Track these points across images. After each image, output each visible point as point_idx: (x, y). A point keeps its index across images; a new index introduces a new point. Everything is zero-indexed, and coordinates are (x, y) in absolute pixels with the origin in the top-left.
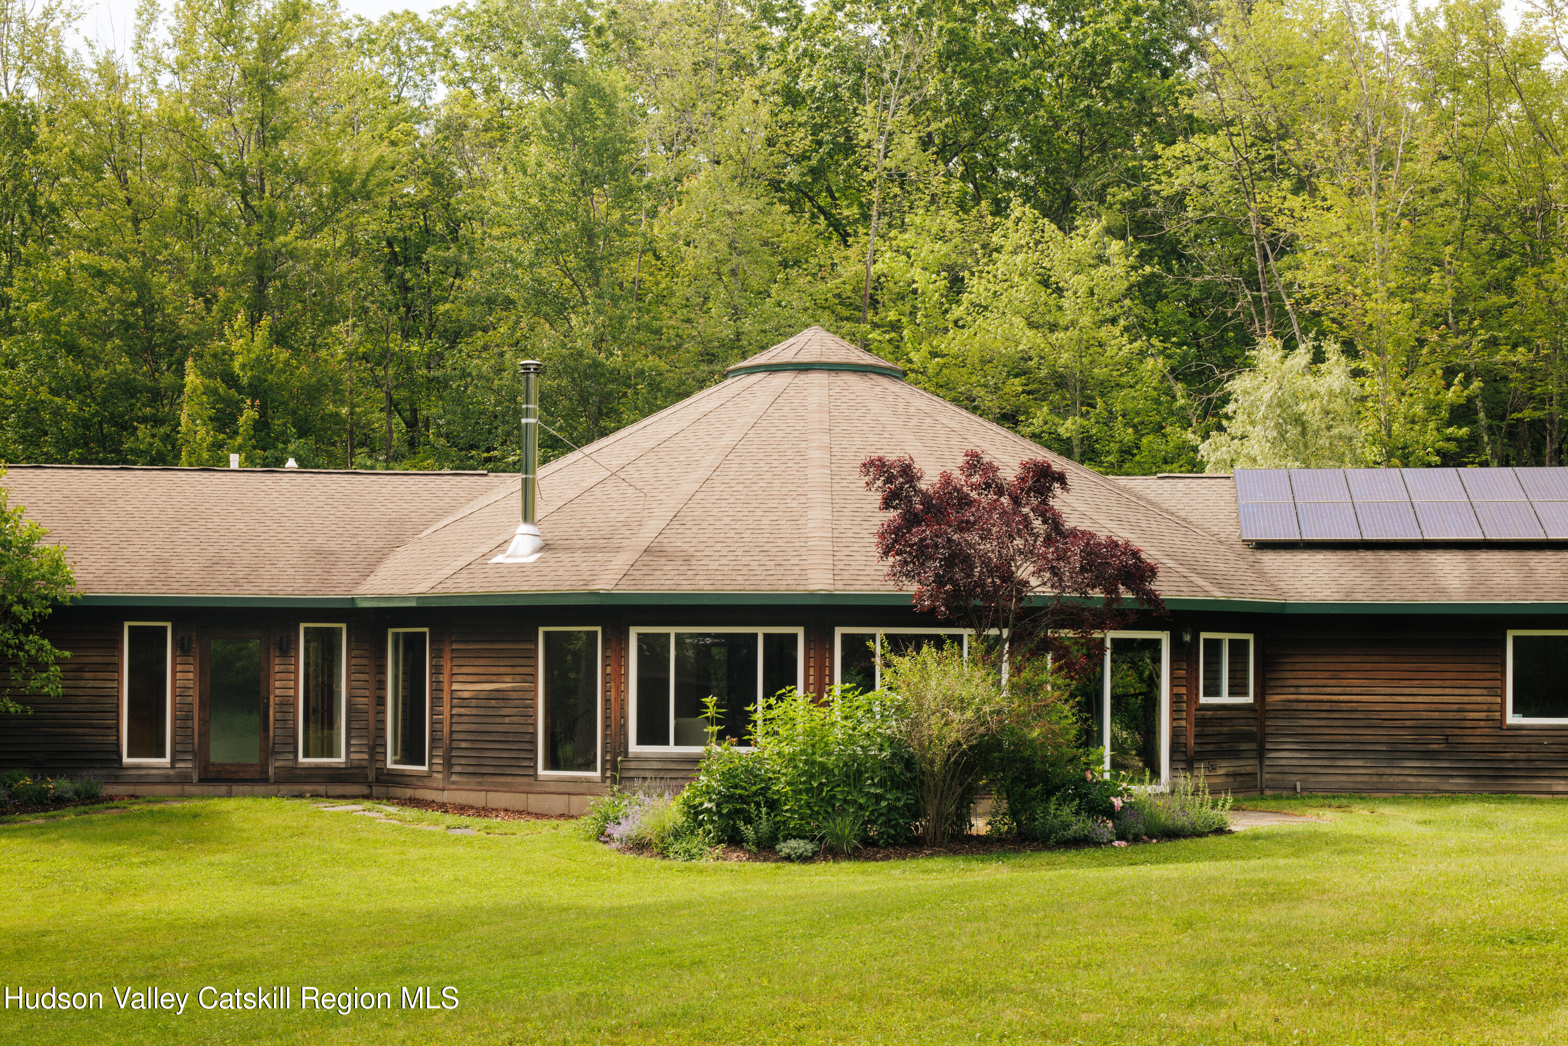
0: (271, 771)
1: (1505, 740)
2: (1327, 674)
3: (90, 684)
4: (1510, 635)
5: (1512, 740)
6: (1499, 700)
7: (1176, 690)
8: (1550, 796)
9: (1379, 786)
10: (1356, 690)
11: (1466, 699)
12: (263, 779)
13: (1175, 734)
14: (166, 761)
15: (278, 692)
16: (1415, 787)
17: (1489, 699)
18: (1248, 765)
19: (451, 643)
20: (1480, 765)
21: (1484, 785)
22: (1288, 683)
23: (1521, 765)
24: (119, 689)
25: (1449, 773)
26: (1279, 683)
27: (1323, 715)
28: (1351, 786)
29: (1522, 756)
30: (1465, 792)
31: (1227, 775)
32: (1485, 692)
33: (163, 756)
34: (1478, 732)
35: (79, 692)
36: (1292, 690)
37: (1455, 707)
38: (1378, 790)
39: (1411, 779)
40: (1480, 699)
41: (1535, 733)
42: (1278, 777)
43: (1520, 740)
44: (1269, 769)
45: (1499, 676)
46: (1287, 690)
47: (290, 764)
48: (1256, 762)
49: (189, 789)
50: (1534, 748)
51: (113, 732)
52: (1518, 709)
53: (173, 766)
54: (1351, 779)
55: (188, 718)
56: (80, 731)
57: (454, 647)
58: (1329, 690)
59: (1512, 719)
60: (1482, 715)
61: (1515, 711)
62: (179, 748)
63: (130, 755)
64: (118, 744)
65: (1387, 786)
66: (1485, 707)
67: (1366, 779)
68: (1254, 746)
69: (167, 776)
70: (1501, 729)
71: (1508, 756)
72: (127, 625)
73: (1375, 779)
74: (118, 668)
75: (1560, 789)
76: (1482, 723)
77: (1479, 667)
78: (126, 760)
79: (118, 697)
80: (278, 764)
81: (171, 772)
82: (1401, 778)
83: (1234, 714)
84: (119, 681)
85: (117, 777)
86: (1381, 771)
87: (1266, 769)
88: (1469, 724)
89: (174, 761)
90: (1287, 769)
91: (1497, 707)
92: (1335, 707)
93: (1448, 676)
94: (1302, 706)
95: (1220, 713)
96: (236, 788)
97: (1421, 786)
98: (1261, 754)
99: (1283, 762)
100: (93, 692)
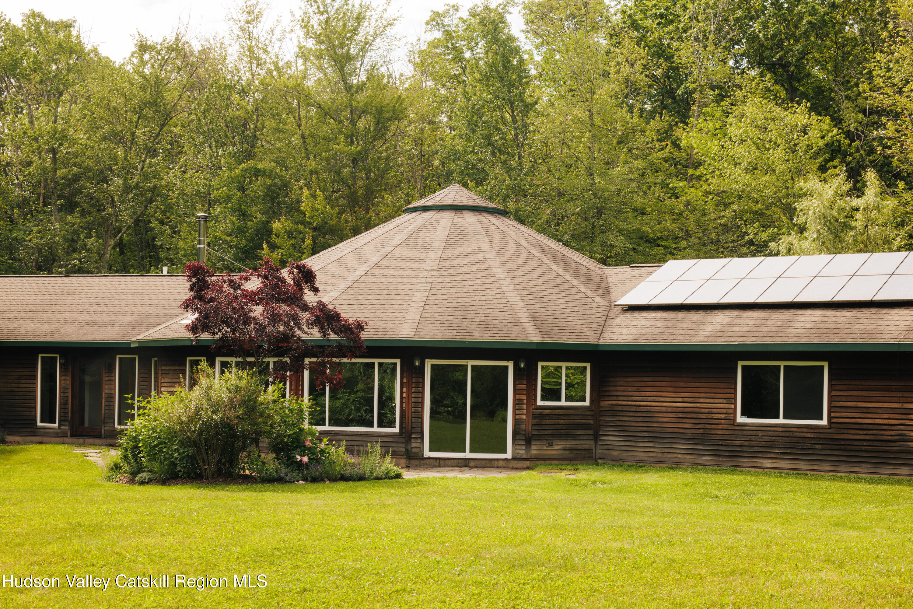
0: (103, 432)
1: (736, 432)
2: (634, 388)
3: (24, 385)
4: (740, 364)
5: (740, 433)
6: (733, 406)
7: (518, 397)
8: (761, 470)
9: (662, 460)
10: (650, 399)
11: (713, 406)
12: (98, 436)
13: (516, 423)
14: (56, 425)
15: (107, 391)
16: (682, 461)
17: (727, 406)
18: (587, 444)
19: (162, 365)
20: (721, 448)
21: (723, 461)
22: (613, 394)
23: (745, 449)
24: (36, 388)
25: (702, 453)
26: (607, 394)
27: (631, 414)
28: (646, 459)
29: (746, 443)
30: (712, 465)
31: (564, 449)
32: (724, 401)
33: (55, 423)
34: (720, 427)
35: (19, 390)
36: (615, 398)
37: (707, 410)
38: (661, 462)
39: (680, 456)
40: (722, 406)
41: (754, 428)
42: (606, 452)
43: (745, 433)
44: (601, 447)
45: (733, 391)
46: (611, 398)
47: (112, 428)
48: (593, 442)
49: (67, 440)
50: (753, 438)
51: (33, 410)
52: (744, 413)
53: (59, 428)
54: (647, 454)
55: (66, 403)
56: (20, 409)
57: (163, 368)
58: (635, 398)
59: (740, 419)
60: (723, 416)
61: (743, 414)
62: (62, 419)
63: (42, 422)
64: (35, 416)
65: (666, 460)
66: (724, 411)
67: (654, 455)
68: (591, 432)
69: (57, 433)
70: (733, 425)
71: (738, 443)
72: (40, 356)
73: (660, 455)
74: (35, 377)
75: (768, 465)
76: (723, 421)
77: (721, 385)
78: (39, 424)
79: (35, 392)
80: (106, 428)
81: (59, 431)
82: (675, 455)
83: (571, 412)
84: (36, 384)
85: (35, 432)
86: (663, 450)
87: (598, 447)
88: (715, 422)
89: (60, 425)
90: (611, 447)
91: (731, 411)
92: (638, 409)
93: (702, 390)
94: (620, 408)
95: (557, 412)
96: (88, 440)
97: (686, 461)
98: (596, 437)
99: (609, 443)
100: (25, 389)
